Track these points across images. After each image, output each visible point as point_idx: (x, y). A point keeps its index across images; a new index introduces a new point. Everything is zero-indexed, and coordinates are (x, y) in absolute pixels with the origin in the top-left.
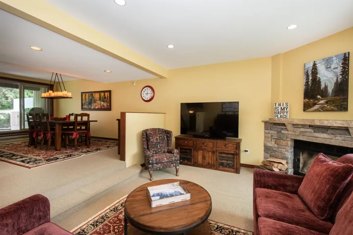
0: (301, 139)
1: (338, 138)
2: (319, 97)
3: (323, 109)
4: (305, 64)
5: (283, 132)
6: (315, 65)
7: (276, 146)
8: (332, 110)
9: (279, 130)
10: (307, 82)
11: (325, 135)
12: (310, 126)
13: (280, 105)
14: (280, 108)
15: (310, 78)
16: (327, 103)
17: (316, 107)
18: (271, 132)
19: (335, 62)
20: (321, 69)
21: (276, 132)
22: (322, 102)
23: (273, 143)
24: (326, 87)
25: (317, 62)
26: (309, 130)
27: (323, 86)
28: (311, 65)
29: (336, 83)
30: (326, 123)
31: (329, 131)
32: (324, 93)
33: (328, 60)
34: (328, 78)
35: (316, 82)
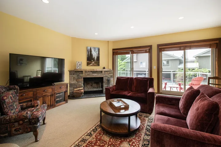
0: (88, 77)
1: (99, 75)
2: (92, 61)
3: (93, 65)
4: (87, 47)
5: (80, 75)
6: (91, 48)
7: (76, 82)
8: (96, 66)
9: (78, 74)
10: (88, 54)
11: (96, 74)
12: (91, 71)
13: (79, 62)
14: (79, 64)
15: (89, 53)
16: (95, 63)
17: (91, 64)
18: (74, 76)
19: (97, 49)
20: (93, 50)
21: (76, 76)
22: (93, 62)
23: (75, 81)
24: (94, 57)
25: (92, 48)
26: (91, 73)
27: (93, 57)
28: (90, 48)
29: (97, 57)
31: (97, 73)
32: (94, 59)
33: (95, 48)
34: (95, 54)
35: (91, 55)
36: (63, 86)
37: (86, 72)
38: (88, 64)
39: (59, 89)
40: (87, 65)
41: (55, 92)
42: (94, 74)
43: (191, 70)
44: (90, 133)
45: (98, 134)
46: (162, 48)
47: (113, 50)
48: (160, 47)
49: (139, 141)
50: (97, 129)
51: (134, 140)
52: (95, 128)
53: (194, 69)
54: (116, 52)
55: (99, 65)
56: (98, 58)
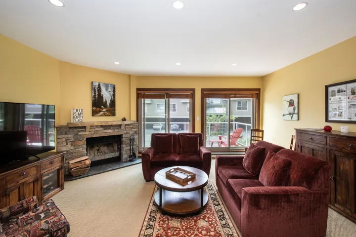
1: (116, 131)
2: (102, 107)
3: (105, 115)
4: (92, 82)
5: (79, 134)
6: (99, 85)
7: (72, 148)
8: (109, 116)
9: (76, 133)
10: (95, 96)
11: (110, 131)
12: (101, 126)
13: (77, 110)
14: (77, 114)
15: (97, 93)
16: (107, 111)
17: (101, 113)
18: (66, 136)
19: (110, 88)
20: (103, 89)
21: (72, 136)
22: (104, 110)
23: (69, 146)
24: (106, 101)
25: (101, 84)
26: (101, 129)
27: (104, 101)
28: (97, 84)
29: (111, 100)
30: (114, 123)
31: (111, 128)
32: (105, 105)
33: (107, 86)
34: (107, 96)
35: (101, 97)
36: (56, 159)
37: (92, 127)
38: (94, 113)
39: (49, 166)
40: (93, 115)
41: (42, 172)
42: (106, 131)
43: (219, 117)
44: (149, 225)
45: (161, 222)
46: (208, 93)
47: (138, 89)
48: (204, 92)
49: (213, 214)
50: (154, 217)
51: (208, 216)
52: (150, 216)
53: (221, 116)
54: (142, 94)
55: (114, 114)
56: (113, 103)
